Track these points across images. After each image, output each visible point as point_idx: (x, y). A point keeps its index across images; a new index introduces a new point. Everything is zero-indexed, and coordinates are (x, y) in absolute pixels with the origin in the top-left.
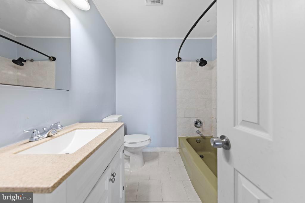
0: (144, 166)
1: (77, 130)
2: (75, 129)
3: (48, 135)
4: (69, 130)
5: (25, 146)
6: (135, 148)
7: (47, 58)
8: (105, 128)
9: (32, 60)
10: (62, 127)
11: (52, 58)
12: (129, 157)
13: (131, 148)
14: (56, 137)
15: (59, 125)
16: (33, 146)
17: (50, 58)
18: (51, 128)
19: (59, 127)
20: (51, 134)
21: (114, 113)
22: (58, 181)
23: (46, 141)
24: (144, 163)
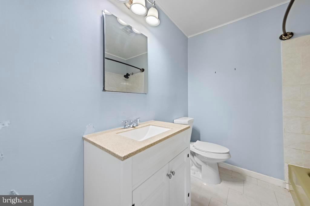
0: (219, 185)
1: (151, 126)
2: (149, 125)
3: (133, 126)
4: (145, 125)
5: (121, 131)
6: (208, 159)
7: (140, 70)
8: (170, 127)
9: (133, 74)
10: (140, 121)
11: (142, 70)
12: (201, 166)
13: (203, 157)
14: (137, 128)
15: (138, 120)
16: (125, 132)
17: (141, 69)
18: (134, 121)
19: (138, 121)
20: (134, 126)
21: (186, 116)
22: (127, 155)
23: (131, 130)
24: (221, 181)
